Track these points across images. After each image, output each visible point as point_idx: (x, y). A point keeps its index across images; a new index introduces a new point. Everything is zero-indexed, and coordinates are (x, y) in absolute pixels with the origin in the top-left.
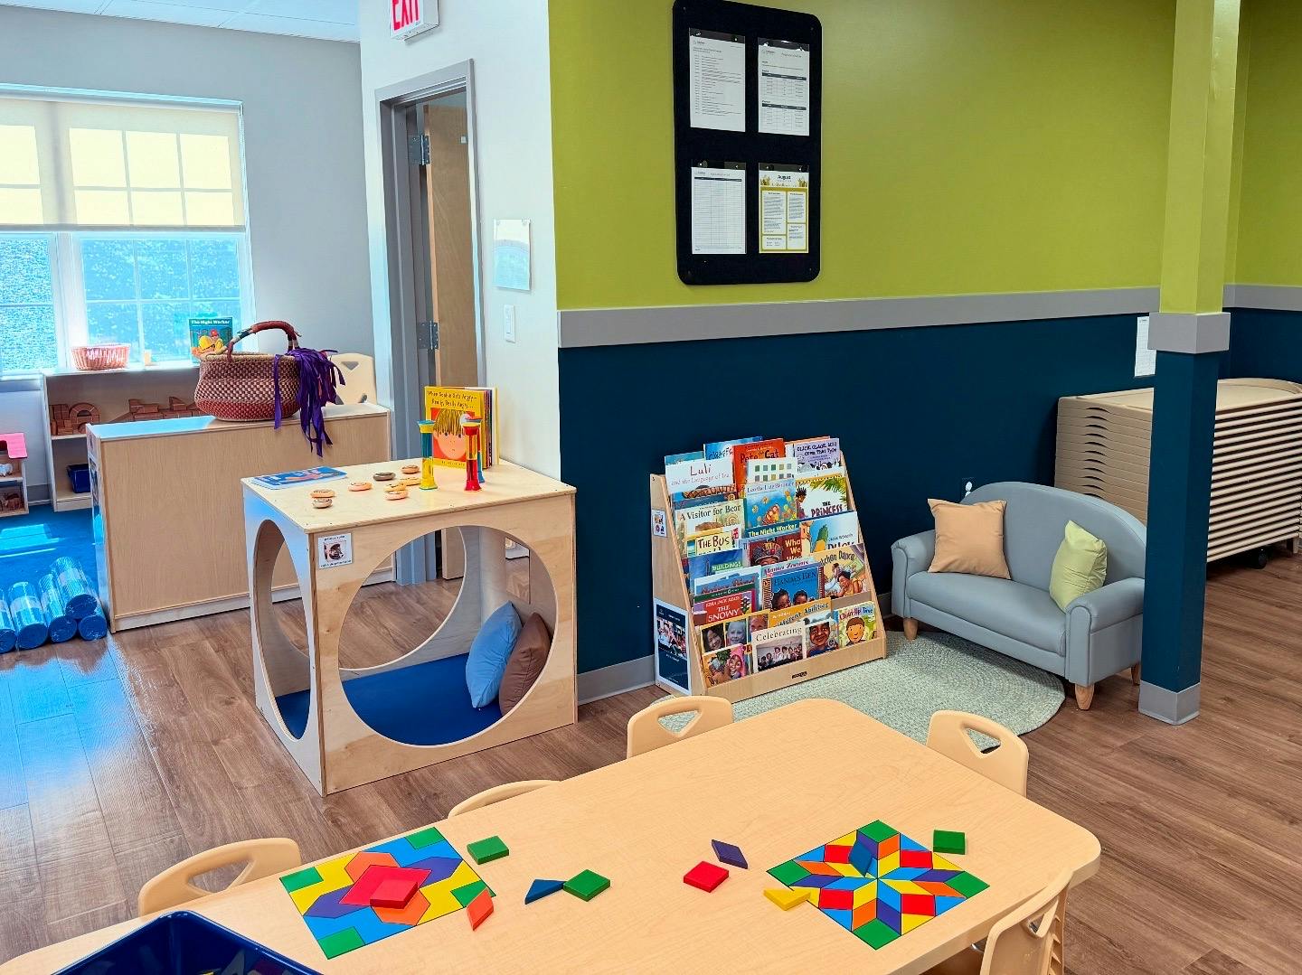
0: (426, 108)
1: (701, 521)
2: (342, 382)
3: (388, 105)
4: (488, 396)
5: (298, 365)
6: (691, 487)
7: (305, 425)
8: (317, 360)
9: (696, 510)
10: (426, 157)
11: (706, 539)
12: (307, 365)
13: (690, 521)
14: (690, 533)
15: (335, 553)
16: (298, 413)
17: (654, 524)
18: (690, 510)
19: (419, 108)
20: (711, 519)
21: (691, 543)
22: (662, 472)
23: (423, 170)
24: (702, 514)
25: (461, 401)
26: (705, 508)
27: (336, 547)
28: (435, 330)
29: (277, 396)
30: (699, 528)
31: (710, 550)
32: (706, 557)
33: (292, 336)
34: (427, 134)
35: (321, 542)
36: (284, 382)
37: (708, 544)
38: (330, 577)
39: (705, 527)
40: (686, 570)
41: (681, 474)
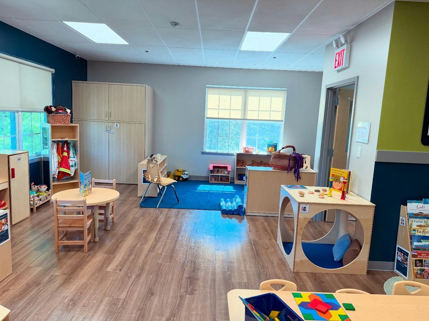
0: (340, 90)
1: (419, 224)
2: (305, 163)
3: (329, 89)
4: (350, 172)
5: (295, 157)
6: (417, 212)
7: (295, 173)
8: (300, 156)
9: (418, 220)
10: (338, 103)
11: (420, 230)
12: (297, 158)
13: (415, 223)
14: (414, 226)
15: (304, 209)
16: (294, 169)
17: (400, 221)
18: (415, 219)
19: (338, 90)
20: (423, 224)
21: (414, 230)
22: (406, 205)
23: (336, 107)
24: (419, 222)
25: (342, 173)
26: (421, 220)
27: (305, 208)
28: (333, 151)
29: (289, 165)
30: (418, 226)
31: (421, 234)
32: (419, 236)
33: (294, 150)
34: (339, 97)
35: (301, 205)
36: (291, 162)
37: (420, 232)
38: (302, 215)
39: (420, 226)
40: (411, 239)
41: (413, 207)
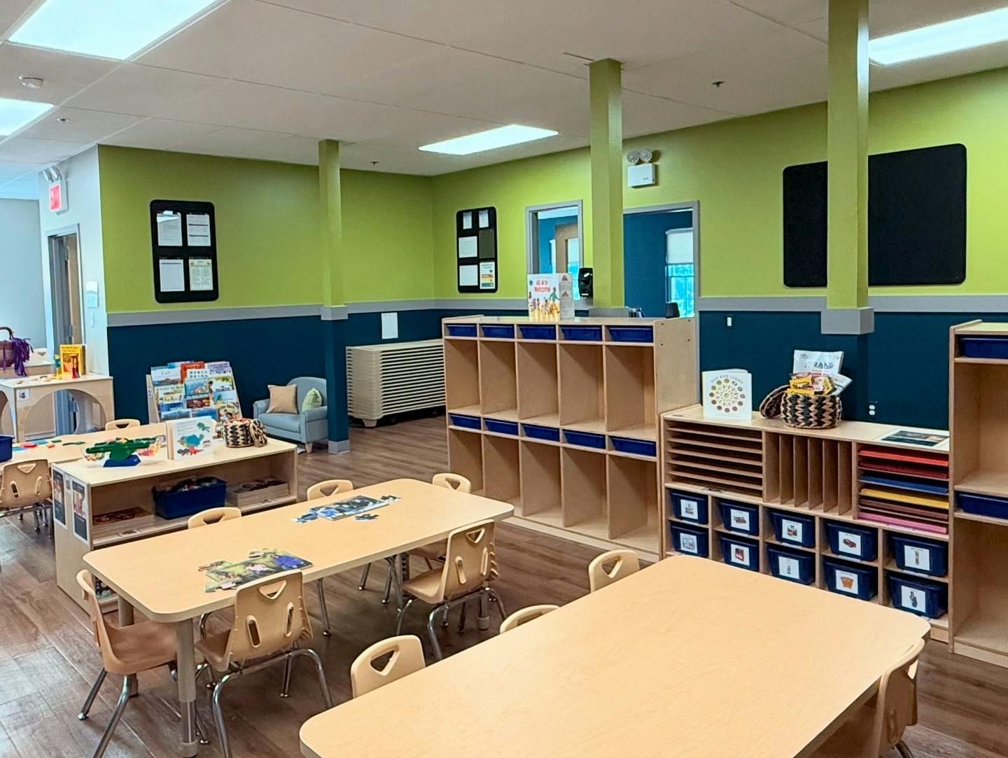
0: (67, 239)
1: (166, 391)
2: (33, 352)
3: (51, 238)
4: (84, 347)
5: (13, 344)
6: (163, 379)
7: (16, 368)
8: (22, 342)
9: (164, 387)
10: (68, 257)
11: (167, 398)
12: (17, 344)
13: (161, 391)
14: (161, 395)
15: (23, 396)
16: (13, 365)
17: (148, 394)
18: (161, 387)
19: (65, 238)
20: (170, 391)
21: (161, 399)
22: (150, 373)
23: (66, 262)
24: (166, 389)
25: (75, 349)
26: (167, 387)
27: (23, 394)
28: (72, 329)
29: (4, 357)
30: (165, 394)
31: (170, 402)
32: (167, 405)
33: (11, 333)
34: (68, 248)
35: (18, 391)
36: (7, 351)
37: (168, 400)
38: (22, 404)
39: (168, 393)
40: (159, 409)
41: (157, 374)
